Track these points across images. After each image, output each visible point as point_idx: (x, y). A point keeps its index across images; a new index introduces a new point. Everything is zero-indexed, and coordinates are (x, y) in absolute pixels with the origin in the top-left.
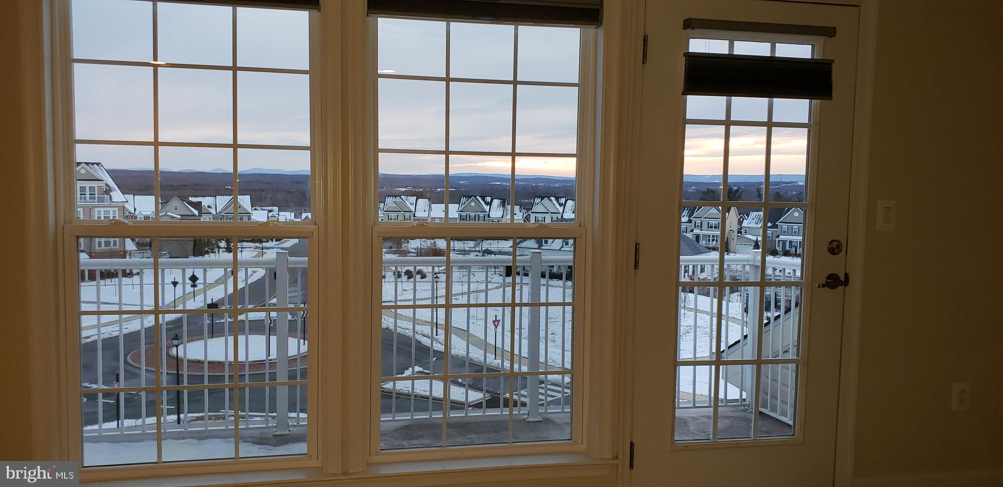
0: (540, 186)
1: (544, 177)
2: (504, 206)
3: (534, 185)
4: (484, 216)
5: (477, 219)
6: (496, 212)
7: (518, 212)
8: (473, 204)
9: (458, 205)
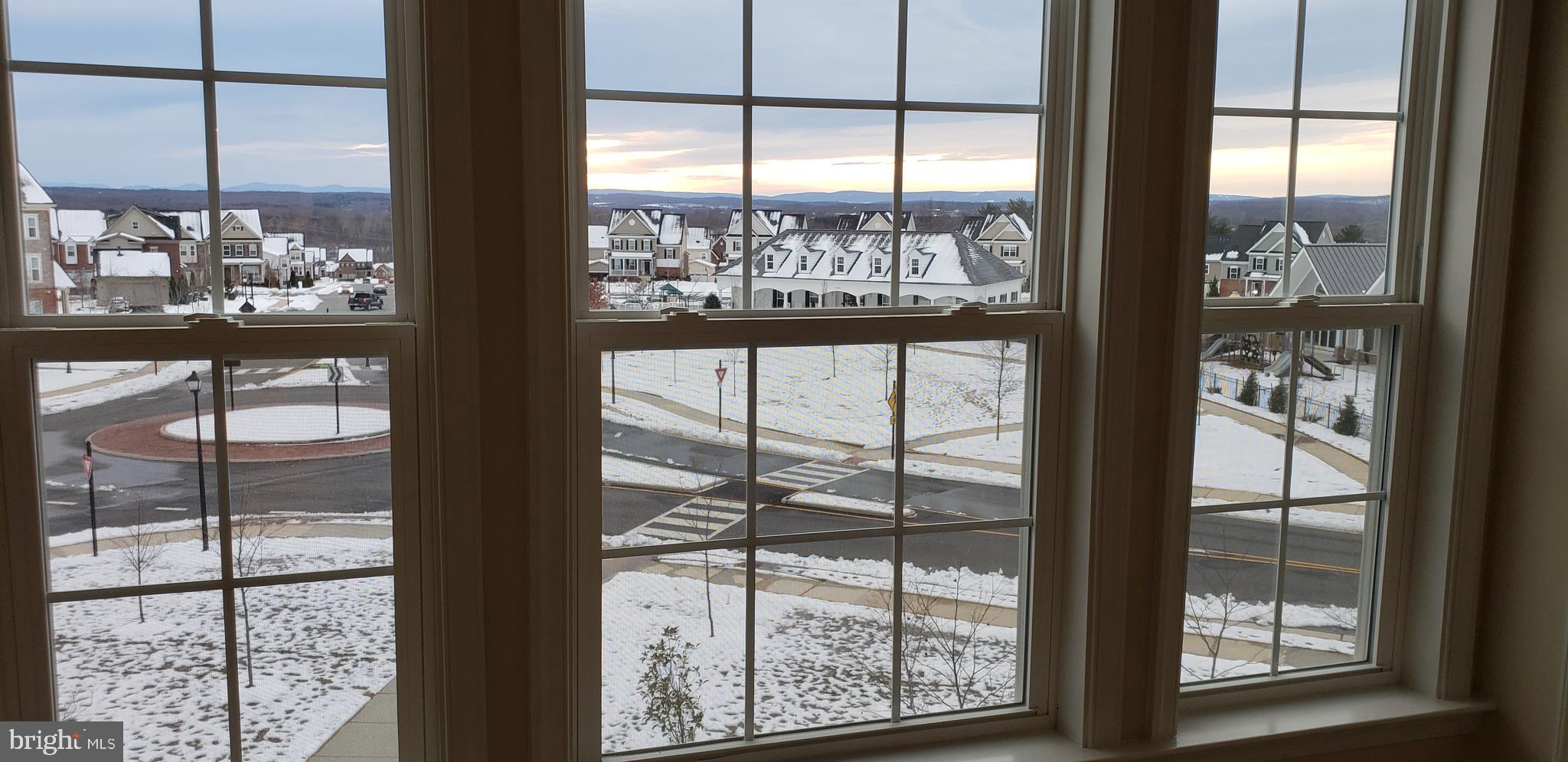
0: (723, 210)
1: (728, 196)
2: (682, 226)
3: (712, 207)
4: (651, 242)
5: (639, 246)
6: (670, 235)
7: (702, 238)
8: (632, 222)
9: (607, 228)
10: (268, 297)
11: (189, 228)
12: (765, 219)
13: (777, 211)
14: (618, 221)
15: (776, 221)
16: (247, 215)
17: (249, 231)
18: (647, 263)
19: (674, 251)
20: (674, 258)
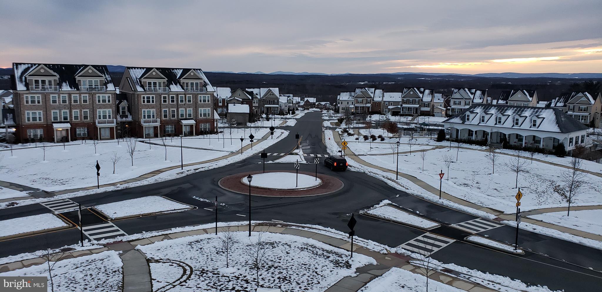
0: (452, 81)
1: (454, 75)
3: (447, 79)
4: (419, 101)
5: (414, 102)
6: (427, 98)
7: (440, 98)
8: (412, 93)
9: (401, 93)
10: (279, 119)
11: (257, 94)
12: (468, 92)
13: (474, 89)
14: (406, 92)
15: (473, 93)
16: (275, 90)
17: (275, 95)
18: (417, 109)
19: (428, 104)
20: (428, 107)
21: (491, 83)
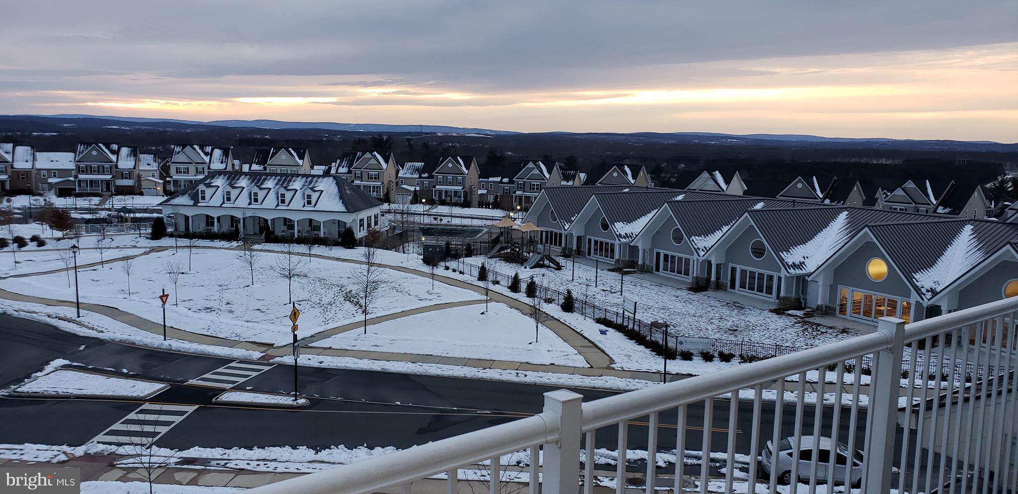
0: (169, 131)
1: (173, 121)
2: (135, 155)
3: (161, 129)
4: (111, 167)
5: (100, 170)
6: (125, 162)
7: (152, 162)
8: (94, 153)
9: (73, 154)
12: (200, 151)
13: (209, 146)
14: (83, 151)
15: (208, 152)
18: (108, 183)
19: (129, 173)
20: (130, 179)
21: (237, 137)
